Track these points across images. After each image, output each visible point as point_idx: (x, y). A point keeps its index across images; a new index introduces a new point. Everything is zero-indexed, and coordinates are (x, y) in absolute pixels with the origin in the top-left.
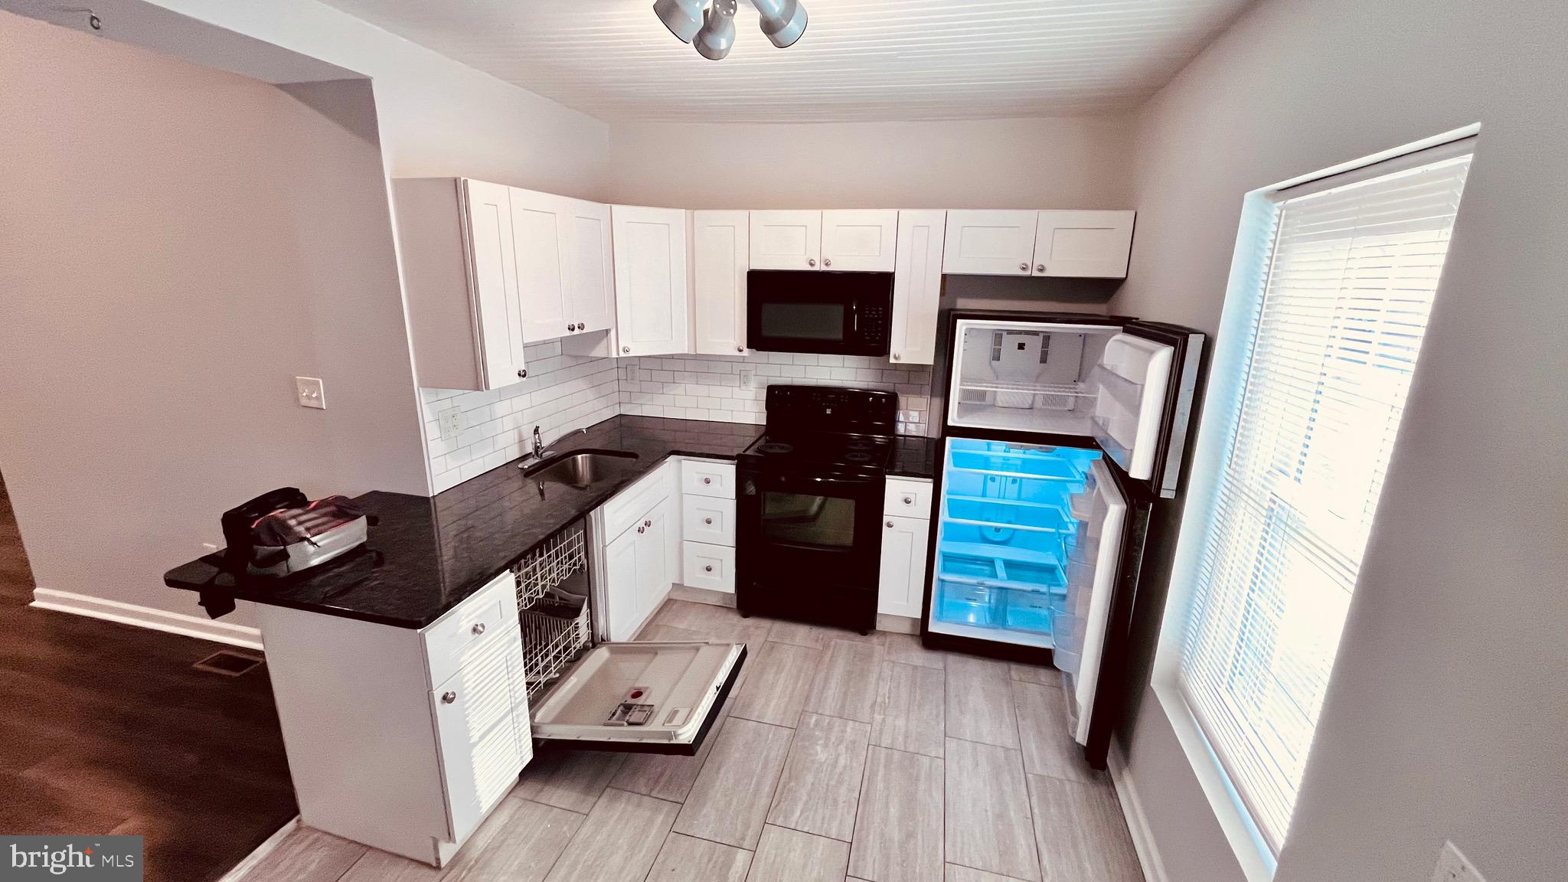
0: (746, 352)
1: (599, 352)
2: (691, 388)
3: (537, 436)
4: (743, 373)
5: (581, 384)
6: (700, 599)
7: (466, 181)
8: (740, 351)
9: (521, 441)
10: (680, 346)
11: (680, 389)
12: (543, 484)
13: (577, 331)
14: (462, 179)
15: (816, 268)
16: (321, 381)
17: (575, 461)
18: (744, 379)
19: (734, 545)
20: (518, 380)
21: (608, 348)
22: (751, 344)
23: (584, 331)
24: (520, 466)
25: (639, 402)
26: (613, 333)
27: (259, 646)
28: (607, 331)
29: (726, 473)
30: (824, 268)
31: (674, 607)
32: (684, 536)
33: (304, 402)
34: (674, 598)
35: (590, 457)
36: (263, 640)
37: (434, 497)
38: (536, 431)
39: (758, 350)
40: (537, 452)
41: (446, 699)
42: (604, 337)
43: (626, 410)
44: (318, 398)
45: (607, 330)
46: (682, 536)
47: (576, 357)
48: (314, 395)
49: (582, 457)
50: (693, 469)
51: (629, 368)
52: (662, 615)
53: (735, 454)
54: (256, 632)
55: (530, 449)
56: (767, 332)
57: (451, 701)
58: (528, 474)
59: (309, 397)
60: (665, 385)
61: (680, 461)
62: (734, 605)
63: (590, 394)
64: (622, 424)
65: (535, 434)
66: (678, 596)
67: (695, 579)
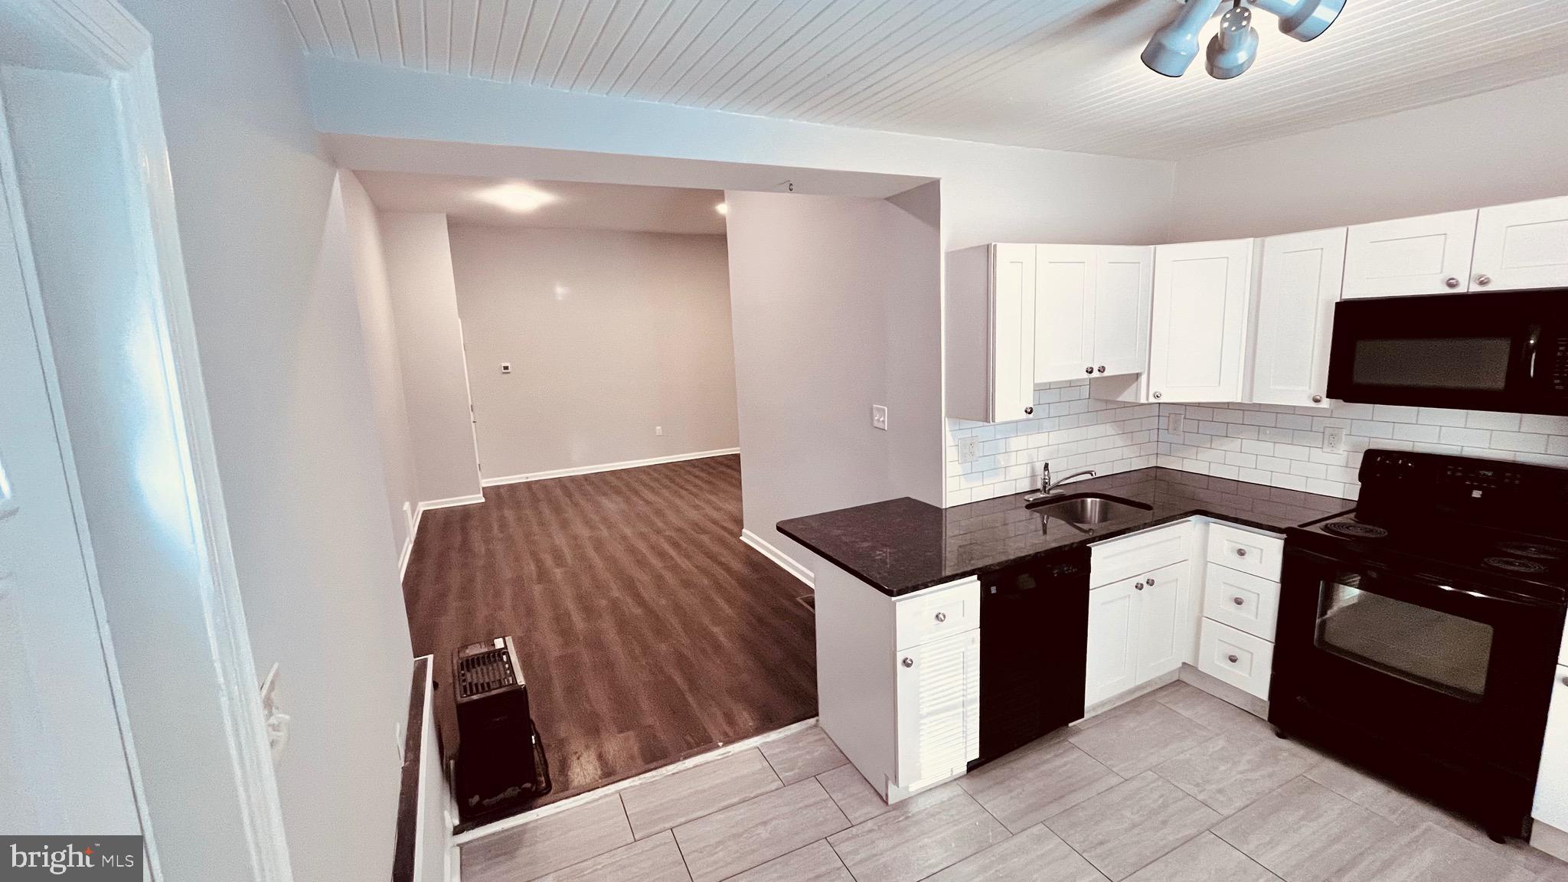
0: (1326, 403)
1: (1127, 396)
2: (1250, 445)
3: (1046, 473)
4: (1328, 432)
5: (1109, 429)
6: (1218, 692)
7: (995, 246)
8: (1317, 401)
9: (1033, 476)
10: (1231, 392)
11: (1234, 445)
12: (1048, 518)
13: (1096, 374)
14: (993, 244)
15: (1461, 289)
16: (886, 408)
17: (1084, 504)
18: (1330, 438)
19: (1274, 641)
20: (1025, 416)
21: (1137, 393)
22: (1331, 394)
23: (1106, 374)
24: (1026, 497)
25: (1181, 455)
26: (1144, 378)
27: (812, 585)
28: (1138, 376)
29: (1269, 550)
30: (1475, 288)
31: (1182, 691)
32: (1205, 610)
33: (876, 424)
34: (1185, 680)
35: (1100, 501)
36: (815, 582)
37: (946, 509)
38: (1046, 467)
39: (1345, 401)
40: (1045, 487)
41: (907, 663)
42: (1133, 383)
43: (1163, 463)
44: (883, 421)
45: (1137, 374)
46: (1202, 611)
47: (1107, 401)
48: (882, 419)
49: (1092, 501)
50: (1223, 536)
51: (1172, 416)
52: (1164, 693)
53: (1283, 526)
54: (812, 575)
55: (1039, 486)
56: (1361, 377)
57: (908, 665)
58: (1030, 506)
59: (878, 420)
60: (1214, 438)
61: (1207, 524)
62: (1266, 718)
63: (1119, 441)
64: (1156, 475)
65: (1045, 470)
66: (1186, 677)
67: (1213, 664)
